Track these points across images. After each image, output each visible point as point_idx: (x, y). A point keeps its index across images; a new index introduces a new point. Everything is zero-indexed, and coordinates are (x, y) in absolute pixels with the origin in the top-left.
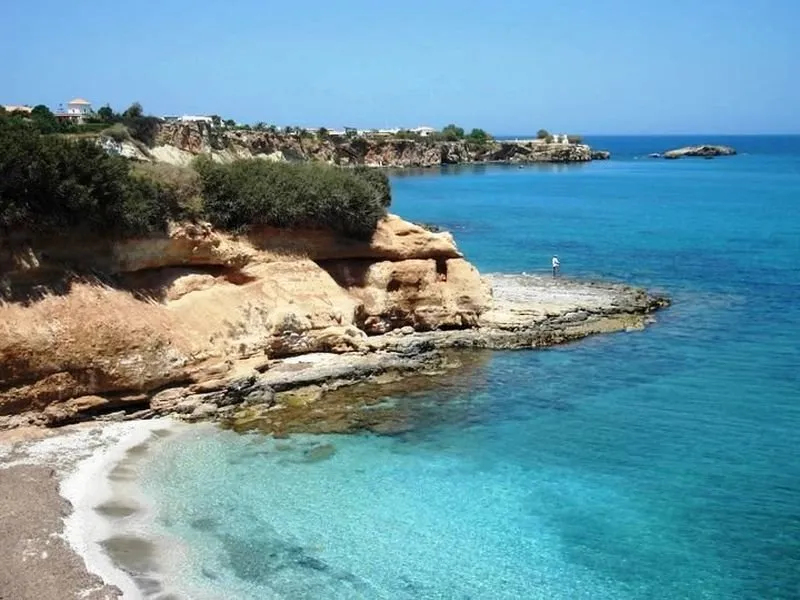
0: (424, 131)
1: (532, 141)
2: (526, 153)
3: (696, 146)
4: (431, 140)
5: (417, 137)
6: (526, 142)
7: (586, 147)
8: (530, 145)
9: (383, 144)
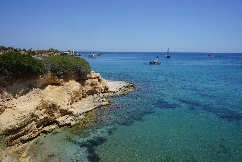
0: (46, 50)
1: (68, 52)
2: (66, 55)
3: (96, 53)
4: (48, 52)
5: (45, 51)
6: (66, 52)
7: (77, 54)
8: (67, 53)
9: (38, 53)
